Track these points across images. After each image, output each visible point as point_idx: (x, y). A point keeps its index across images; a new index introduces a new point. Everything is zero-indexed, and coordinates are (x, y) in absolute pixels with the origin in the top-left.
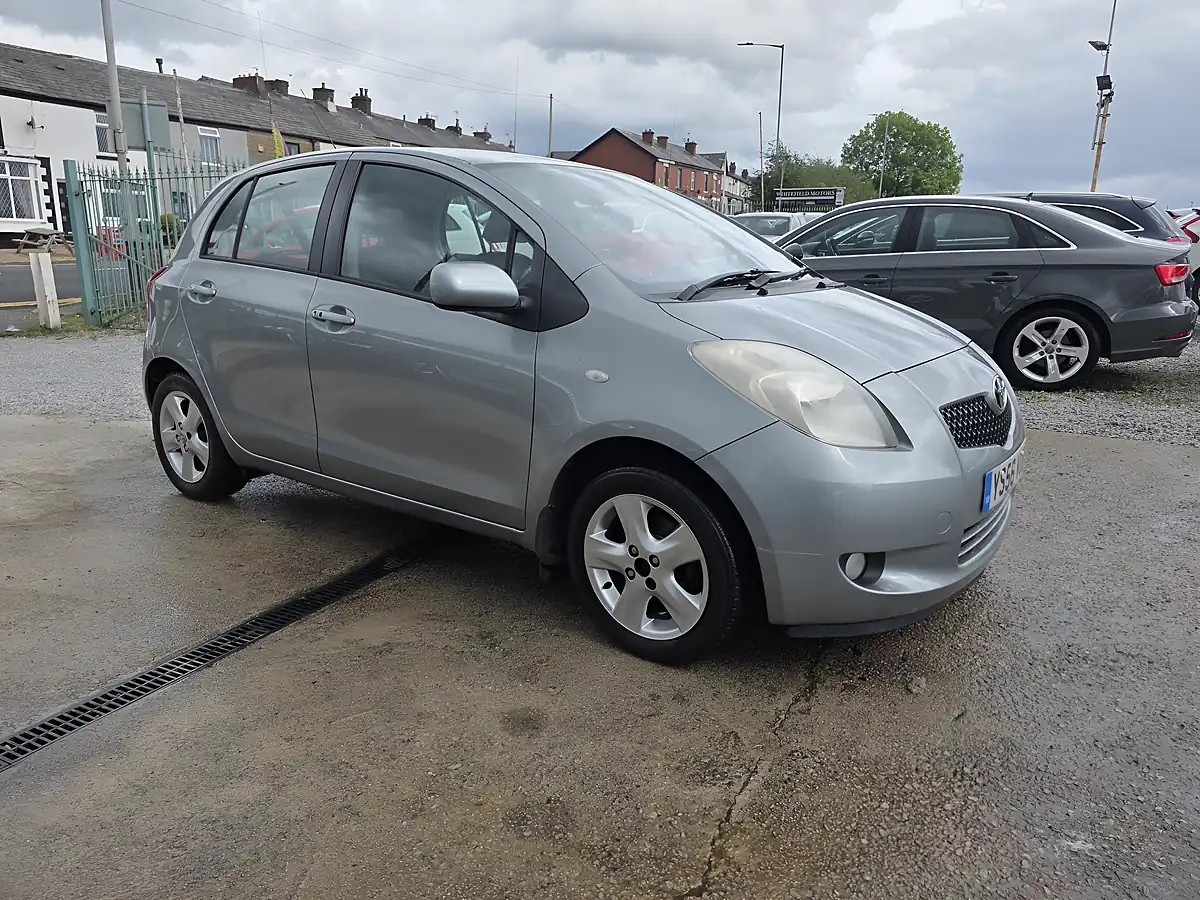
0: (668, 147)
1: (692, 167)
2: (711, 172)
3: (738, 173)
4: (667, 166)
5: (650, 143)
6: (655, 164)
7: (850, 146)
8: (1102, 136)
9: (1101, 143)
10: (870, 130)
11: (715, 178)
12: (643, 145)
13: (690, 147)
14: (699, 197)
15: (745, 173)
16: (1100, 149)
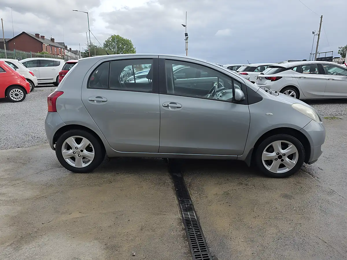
0: (45, 39)
1: (55, 46)
2: (61, 48)
3: (68, 49)
4: (46, 45)
5: (39, 37)
6: (42, 45)
7: (105, 43)
8: (187, 47)
9: (187, 49)
10: (110, 39)
11: (63, 50)
12: (37, 38)
13: (52, 40)
14: (59, 56)
15: (70, 49)
16: (187, 50)
